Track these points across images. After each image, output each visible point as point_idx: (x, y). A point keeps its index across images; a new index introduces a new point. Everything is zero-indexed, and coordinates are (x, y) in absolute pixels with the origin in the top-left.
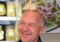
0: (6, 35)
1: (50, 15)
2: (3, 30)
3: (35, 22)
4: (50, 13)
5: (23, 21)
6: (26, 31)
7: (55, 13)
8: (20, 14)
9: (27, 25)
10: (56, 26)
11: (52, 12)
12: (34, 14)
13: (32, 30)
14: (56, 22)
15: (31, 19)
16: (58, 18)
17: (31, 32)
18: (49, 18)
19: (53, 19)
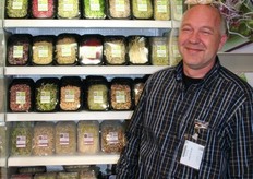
0: (153, 55)
1: (235, 19)
2: (146, 46)
3: (211, 25)
4: (235, 15)
5: (189, 25)
6: (196, 44)
7: (245, 15)
8: (179, 16)
9: (196, 31)
10: (246, 40)
11: (240, 13)
12: (209, 10)
13: (207, 42)
14: (247, 32)
15: (201, 20)
16: (251, 25)
17: (205, 46)
18: (234, 24)
19: (242, 27)
